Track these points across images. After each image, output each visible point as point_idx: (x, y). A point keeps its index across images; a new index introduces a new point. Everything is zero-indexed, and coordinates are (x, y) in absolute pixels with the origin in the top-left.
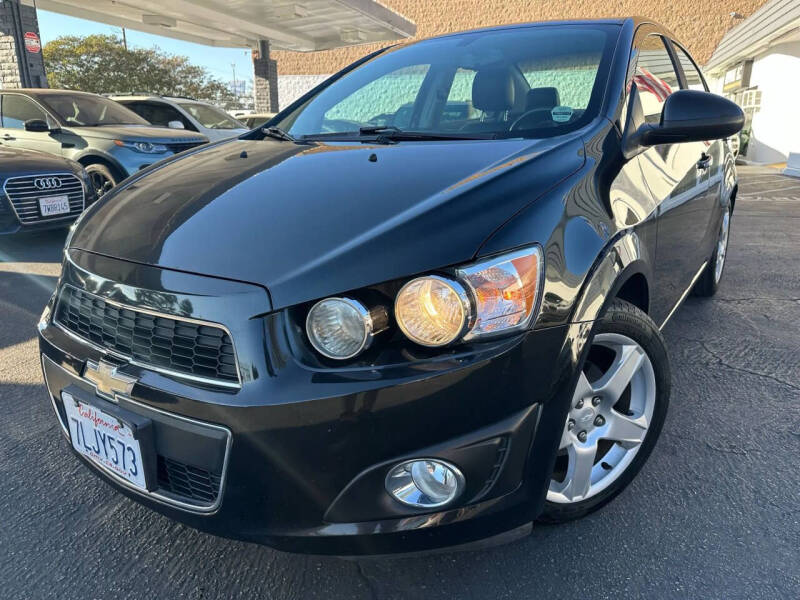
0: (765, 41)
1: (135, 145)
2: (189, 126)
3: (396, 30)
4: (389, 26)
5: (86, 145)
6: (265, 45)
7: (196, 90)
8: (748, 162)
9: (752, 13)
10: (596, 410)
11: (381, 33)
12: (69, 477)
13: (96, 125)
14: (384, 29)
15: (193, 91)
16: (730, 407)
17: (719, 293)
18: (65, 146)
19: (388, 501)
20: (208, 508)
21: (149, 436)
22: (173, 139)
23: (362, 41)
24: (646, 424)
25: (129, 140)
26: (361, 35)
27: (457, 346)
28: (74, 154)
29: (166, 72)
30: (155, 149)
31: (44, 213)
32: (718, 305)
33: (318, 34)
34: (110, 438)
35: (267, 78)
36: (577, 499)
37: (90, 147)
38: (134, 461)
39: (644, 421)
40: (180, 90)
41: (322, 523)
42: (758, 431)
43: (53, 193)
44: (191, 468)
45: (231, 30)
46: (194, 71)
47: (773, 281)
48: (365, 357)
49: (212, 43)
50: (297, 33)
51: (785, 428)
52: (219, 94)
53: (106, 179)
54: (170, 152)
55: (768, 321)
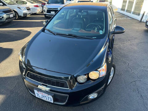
20: (64, 104)
27: (99, 78)
38: (51, 99)
54: (4, 13)
55: (120, 49)
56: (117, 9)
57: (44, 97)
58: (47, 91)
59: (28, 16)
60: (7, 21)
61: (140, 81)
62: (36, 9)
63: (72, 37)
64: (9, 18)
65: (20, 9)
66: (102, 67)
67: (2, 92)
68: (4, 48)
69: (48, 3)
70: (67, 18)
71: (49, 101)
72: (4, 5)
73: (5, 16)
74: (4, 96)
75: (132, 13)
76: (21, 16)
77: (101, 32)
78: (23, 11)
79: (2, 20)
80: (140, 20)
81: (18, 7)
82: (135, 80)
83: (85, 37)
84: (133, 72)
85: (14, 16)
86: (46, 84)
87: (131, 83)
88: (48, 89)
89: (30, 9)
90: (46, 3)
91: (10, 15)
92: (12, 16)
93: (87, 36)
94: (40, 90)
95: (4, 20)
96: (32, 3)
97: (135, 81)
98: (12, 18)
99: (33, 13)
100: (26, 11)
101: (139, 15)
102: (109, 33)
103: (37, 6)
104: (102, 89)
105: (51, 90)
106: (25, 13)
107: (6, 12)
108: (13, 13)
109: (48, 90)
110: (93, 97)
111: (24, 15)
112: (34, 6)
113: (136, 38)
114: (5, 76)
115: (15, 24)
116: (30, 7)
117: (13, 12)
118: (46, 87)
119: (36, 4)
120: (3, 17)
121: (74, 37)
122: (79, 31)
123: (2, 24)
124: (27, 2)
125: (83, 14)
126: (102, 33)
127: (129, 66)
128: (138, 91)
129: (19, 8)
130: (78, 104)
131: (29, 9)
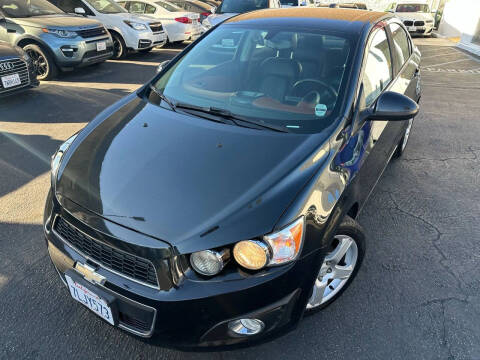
1: (56, 32)
2: (87, 11)
5: (24, 32)
8: (438, 35)
10: (328, 267)
13: (28, 16)
17: (404, 155)
18: (9, 31)
19: (230, 333)
20: (146, 334)
21: (115, 306)
24: (352, 269)
25: (52, 29)
27: (266, 269)
28: (16, 37)
30: (69, 35)
31: (5, 86)
32: (402, 163)
34: (93, 300)
36: (316, 305)
37: (27, 33)
38: (107, 313)
39: (351, 267)
41: (200, 342)
43: (9, 73)
48: (221, 274)
53: (39, 55)
55: (426, 177)
56: (458, 37)
57: (90, 300)
58: (97, 286)
59: (154, 49)
60: (86, 60)
61: (466, 302)
62: (181, 30)
63: (218, 119)
64: (95, 52)
65: (131, 26)
66: (281, 229)
67: (6, 267)
68: (55, 140)
69: (218, 12)
70: (243, 58)
71: (104, 316)
72: (89, 13)
73: (82, 45)
74: (6, 279)
76: (132, 49)
77: (321, 110)
78: (138, 34)
79: (74, 58)
81: (125, 22)
82: (443, 297)
83: (262, 123)
84: (447, 267)
85: (109, 49)
86: (98, 260)
87: (424, 304)
88: (99, 278)
89: (160, 28)
90: (213, 10)
91: (98, 45)
92: (102, 46)
93: (266, 120)
94: (79, 278)
95: (80, 59)
96: (173, 10)
97: (442, 301)
98: (103, 52)
99: (171, 40)
100: (147, 35)
102: (352, 114)
103: (185, 20)
104: (283, 306)
105: (107, 284)
106: (143, 40)
107: (86, 33)
108: (107, 38)
109: (100, 281)
110: (249, 330)
111: (141, 45)
112: (177, 19)
114: (29, 221)
115: (110, 71)
116: (163, 23)
117: (109, 35)
118: (96, 271)
119: (181, 14)
120: (75, 50)
121: (223, 120)
122: (254, 104)
124: (157, 6)
125: (280, 47)
126: (322, 114)
127: (438, 242)
128: (443, 337)
129: (128, 23)
130: (193, 345)
131: (157, 28)
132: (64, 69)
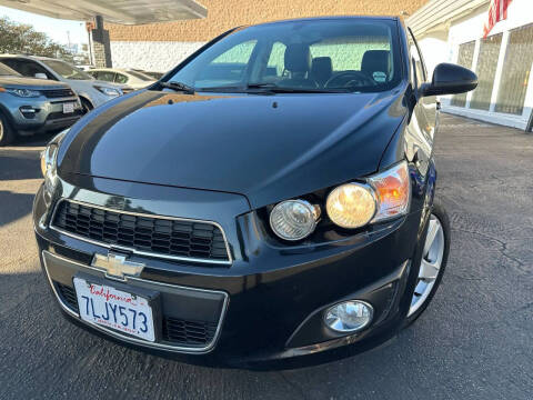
0: (423, 30)
1: (15, 91)
2: (50, 76)
3: (195, 13)
4: (189, 9)
6: (99, 19)
7: (40, 49)
9: (413, 12)
11: (184, 15)
12: (47, 340)
14: (187, 12)
15: (38, 50)
16: (462, 252)
20: (204, 349)
21: (158, 303)
22: (44, 87)
23: (170, 19)
24: (438, 267)
25: (9, 87)
26: (170, 16)
29: (16, 35)
30: (31, 94)
33: (138, 13)
34: (120, 308)
35: (102, 43)
38: (145, 323)
39: (437, 265)
40: (28, 50)
41: (283, 349)
42: (482, 265)
44: (188, 323)
45: (72, 7)
46: (38, 36)
47: (457, 176)
49: (57, 16)
50: (124, 12)
51: (495, 262)
52: (58, 53)
54: (43, 97)
55: (463, 200)
57: (114, 311)
60: (50, 122)
64: (60, 114)
65: (101, 91)
66: (387, 169)
68: (16, 195)
71: (137, 331)
73: (47, 107)
75: (492, 108)
77: (380, 77)
79: (35, 120)
80: (524, 128)
85: (77, 112)
86: (130, 246)
91: (65, 106)
92: (69, 108)
95: (43, 121)
96: (144, 80)
98: (70, 114)
101: (520, 111)
104: (394, 283)
107: (49, 93)
108: (75, 101)
113: (517, 173)
117: (77, 98)
118: (127, 259)
120: (38, 110)
123: (31, 133)
124: (128, 75)
126: (383, 79)
127: (506, 252)
129: (98, 88)
132: (23, 133)
